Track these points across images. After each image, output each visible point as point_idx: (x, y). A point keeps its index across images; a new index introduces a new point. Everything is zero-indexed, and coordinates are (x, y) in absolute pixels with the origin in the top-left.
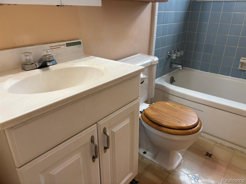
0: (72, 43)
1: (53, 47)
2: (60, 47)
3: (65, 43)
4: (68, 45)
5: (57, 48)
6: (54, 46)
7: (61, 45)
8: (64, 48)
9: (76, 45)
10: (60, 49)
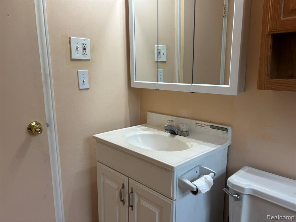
0: (217, 127)
1: (197, 124)
2: (204, 126)
3: (210, 124)
4: (212, 127)
5: (201, 126)
6: (199, 123)
7: (205, 125)
8: (207, 128)
9: (221, 130)
10: (203, 127)
